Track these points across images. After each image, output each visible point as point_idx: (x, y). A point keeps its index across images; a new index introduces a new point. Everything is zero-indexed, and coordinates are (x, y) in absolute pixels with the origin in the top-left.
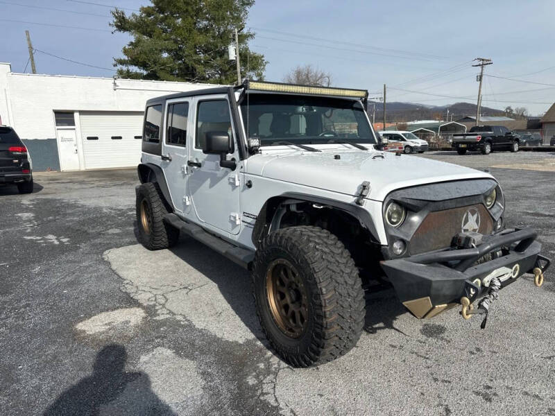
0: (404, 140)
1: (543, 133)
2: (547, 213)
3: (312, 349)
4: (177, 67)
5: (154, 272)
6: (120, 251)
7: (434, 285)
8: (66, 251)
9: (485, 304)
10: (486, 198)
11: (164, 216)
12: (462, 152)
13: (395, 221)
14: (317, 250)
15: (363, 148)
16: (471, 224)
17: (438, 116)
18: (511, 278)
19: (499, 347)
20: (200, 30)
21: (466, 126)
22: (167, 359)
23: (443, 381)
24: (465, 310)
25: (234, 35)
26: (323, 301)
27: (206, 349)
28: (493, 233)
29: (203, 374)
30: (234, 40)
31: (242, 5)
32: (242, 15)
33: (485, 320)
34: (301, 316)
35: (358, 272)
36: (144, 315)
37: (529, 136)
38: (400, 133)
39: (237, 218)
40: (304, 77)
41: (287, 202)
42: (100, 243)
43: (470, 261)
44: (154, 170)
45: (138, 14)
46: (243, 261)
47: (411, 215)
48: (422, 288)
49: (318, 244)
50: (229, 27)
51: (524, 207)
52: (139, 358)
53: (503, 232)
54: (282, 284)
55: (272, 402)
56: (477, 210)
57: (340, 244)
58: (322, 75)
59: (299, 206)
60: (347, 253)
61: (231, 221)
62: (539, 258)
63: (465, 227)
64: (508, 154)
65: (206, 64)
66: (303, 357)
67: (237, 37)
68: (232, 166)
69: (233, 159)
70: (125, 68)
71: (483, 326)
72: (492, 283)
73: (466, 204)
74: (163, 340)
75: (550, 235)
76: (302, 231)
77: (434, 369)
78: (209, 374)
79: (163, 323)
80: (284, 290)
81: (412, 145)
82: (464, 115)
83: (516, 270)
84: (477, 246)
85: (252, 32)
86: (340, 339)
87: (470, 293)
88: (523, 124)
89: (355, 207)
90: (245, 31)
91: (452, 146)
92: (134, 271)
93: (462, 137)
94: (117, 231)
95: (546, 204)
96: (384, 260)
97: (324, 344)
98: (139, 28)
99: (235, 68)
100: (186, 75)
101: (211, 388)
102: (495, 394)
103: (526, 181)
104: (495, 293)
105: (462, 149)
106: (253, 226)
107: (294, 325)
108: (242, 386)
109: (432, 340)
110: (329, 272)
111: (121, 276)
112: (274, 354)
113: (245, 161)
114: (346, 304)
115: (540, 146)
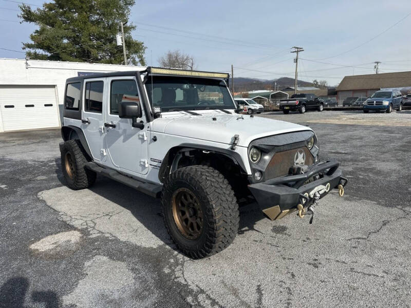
0: (247, 104)
1: (338, 98)
2: (343, 152)
3: (207, 245)
4: (75, 50)
5: (81, 205)
6: (51, 192)
7: (281, 197)
8: (7, 194)
9: (311, 208)
10: (308, 142)
11: (84, 164)
12: (286, 112)
13: (255, 159)
14: (208, 180)
15: (228, 113)
16: (300, 160)
17: (269, 87)
18: (325, 192)
19: (320, 236)
20: (92, 22)
21: (288, 94)
22: (104, 262)
23: (289, 259)
24: (300, 212)
25: (120, 27)
26: (214, 213)
27: (131, 254)
28: (313, 164)
29: (132, 269)
30: (120, 30)
31: (126, 5)
32: (125, 12)
33: (312, 218)
34: (197, 224)
35: (233, 193)
36: (81, 235)
37: (330, 100)
38: (244, 99)
39: (146, 162)
40: (174, 59)
41: (183, 150)
42: (33, 188)
43: (302, 182)
44: (76, 131)
45: (42, 8)
46: (153, 192)
47: (264, 155)
48: (274, 200)
49: (208, 176)
50: (116, 21)
51: (329, 148)
52: (84, 264)
53: (319, 164)
54: (183, 205)
55: (183, 282)
56: (303, 150)
57: (221, 176)
58: (187, 57)
59: (191, 153)
60: (226, 181)
61: (141, 165)
62: (341, 178)
63: (297, 162)
64: (316, 113)
65: (99, 48)
66: (201, 251)
67: (122, 28)
68: (141, 127)
69: (142, 122)
70: (32, 51)
71: (311, 222)
72: (315, 195)
73: (296, 147)
74: (98, 250)
75: (346, 166)
76: (196, 169)
77: (282, 252)
78: (137, 269)
79: (96, 239)
80: (185, 209)
81: (253, 108)
82: (286, 86)
83: (328, 187)
84: (305, 173)
85: (134, 25)
86: (225, 236)
87: (302, 202)
88: (325, 92)
89: (231, 151)
90: (128, 24)
91: (280, 108)
92: (66, 206)
93: (286, 102)
94: (44, 177)
95: (342, 146)
96: (249, 184)
97: (215, 241)
98: (43, 19)
99: (122, 51)
100: (83, 56)
101: (140, 278)
102: (320, 263)
103: (329, 131)
104: (317, 201)
105: (287, 110)
106: (159, 168)
107: (192, 231)
108: (161, 275)
109: (279, 235)
110: (216, 194)
111: (55, 209)
112: (179, 253)
113: (151, 123)
114: (228, 214)
115: (336, 107)
